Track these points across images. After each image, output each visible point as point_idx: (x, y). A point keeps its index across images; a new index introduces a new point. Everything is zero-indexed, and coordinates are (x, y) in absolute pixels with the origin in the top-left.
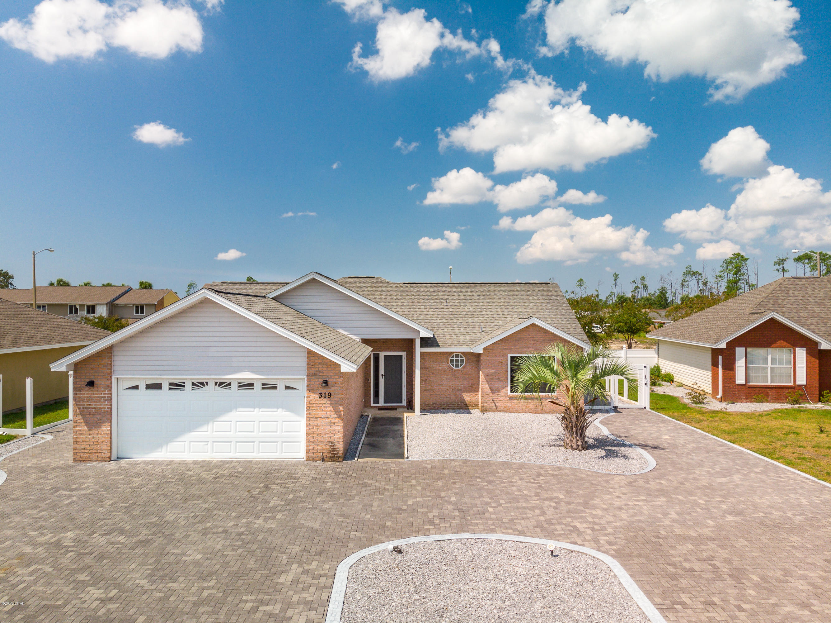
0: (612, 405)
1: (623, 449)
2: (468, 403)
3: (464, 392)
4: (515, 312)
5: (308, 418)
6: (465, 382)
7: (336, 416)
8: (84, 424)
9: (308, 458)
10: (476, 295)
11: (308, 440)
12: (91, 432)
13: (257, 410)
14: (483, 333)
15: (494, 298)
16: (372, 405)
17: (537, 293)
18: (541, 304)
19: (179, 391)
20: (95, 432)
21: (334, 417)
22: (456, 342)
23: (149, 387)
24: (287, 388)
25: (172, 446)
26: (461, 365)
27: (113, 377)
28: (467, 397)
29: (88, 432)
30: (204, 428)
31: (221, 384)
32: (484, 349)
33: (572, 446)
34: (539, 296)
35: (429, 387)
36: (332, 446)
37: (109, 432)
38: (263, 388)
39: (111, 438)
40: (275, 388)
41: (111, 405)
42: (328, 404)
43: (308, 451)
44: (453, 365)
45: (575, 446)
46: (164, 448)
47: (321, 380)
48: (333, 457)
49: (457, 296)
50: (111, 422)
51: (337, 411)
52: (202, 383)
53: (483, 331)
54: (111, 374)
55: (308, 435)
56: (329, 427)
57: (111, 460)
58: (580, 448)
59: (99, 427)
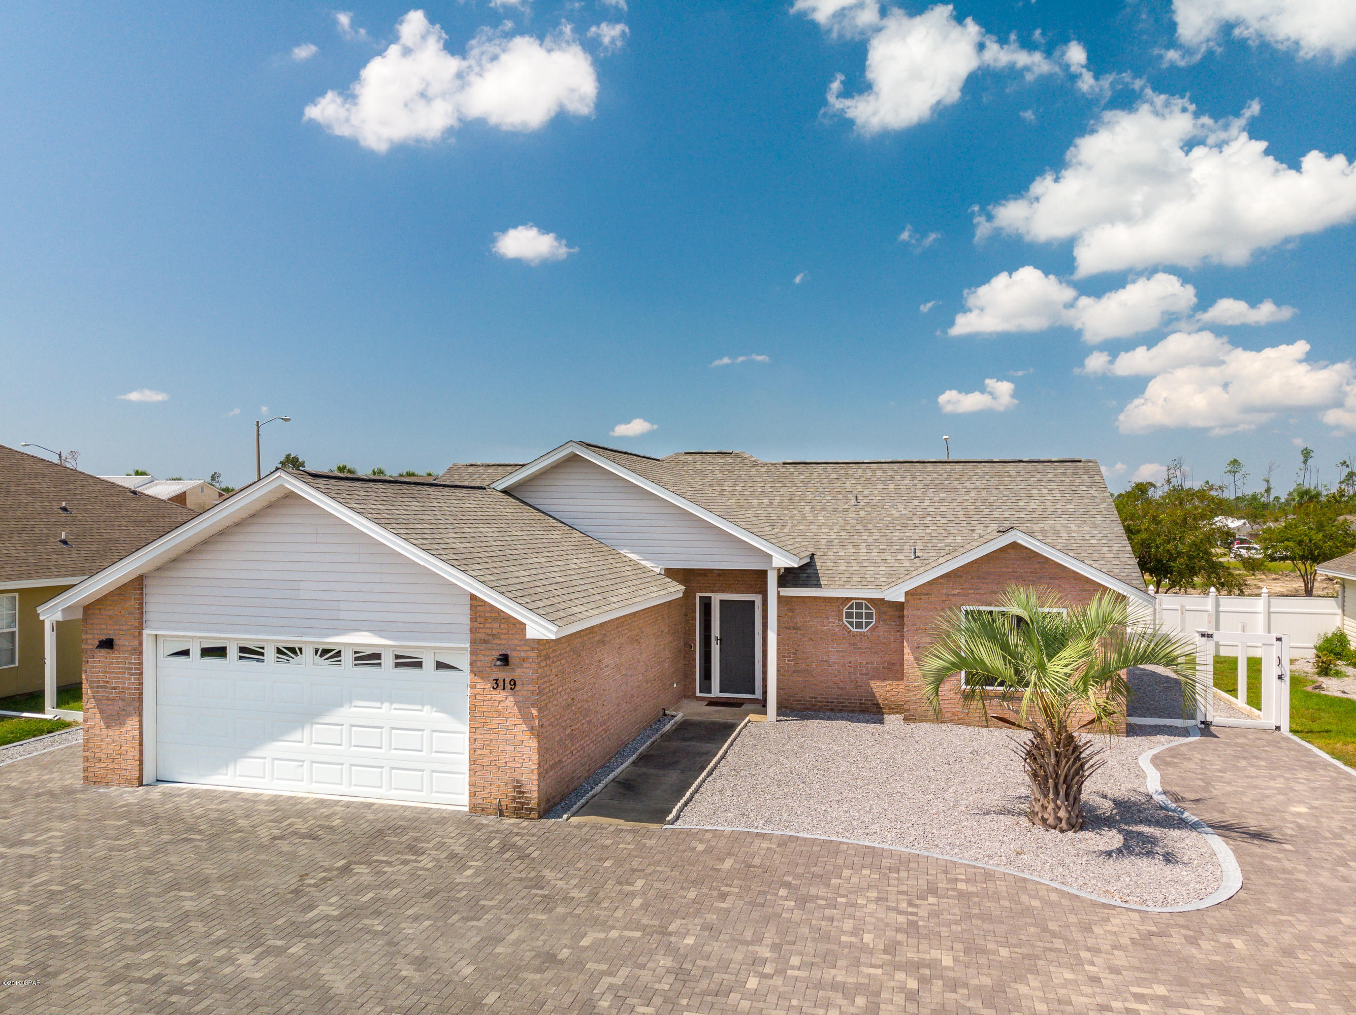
0: (1200, 718)
1: (1175, 833)
2: (880, 700)
3: (873, 678)
4: (996, 519)
5: (473, 729)
6: (875, 659)
7: (524, 727)
8: (98, 716)
9: (474, 808)
10: (920, 486)
11: (473, 772)
12: (110, 732)
13: (386, 705)
14: (916, 561)
15: (956, 490)
16: (698, 694)
17: (1050, 481)
18: (1055, 502)
19: (254, 663)
20: (115, 732)
21: (520, 730)
22: (856, 579)
23: (207, 652)
24: (440, 665)
25: (246, 765)
26: (867, 624)
27: (145, 633)
28: (881, 689)
29: (105, 732)
30: (297, 736)
31: (325, 651)
32: (907, 593)
33: (1044, 820)
34: (1054, 485)
35: (803, 666)
36: (518, 787)
37: (137, 733)
38: (397, 665)
39: (141, 744)
40: (419, 665)
41: (141, 684)
42: (510, 702)
43: (473, 794)
44: (851, 623)
45: (1051, 821)
46: (231, 769)
47: (496, 654)
48: (520, 810)
49: (880, 486)
50: (141, 715)
51: (526, 717)
52: (293, 650)
53: (916, 558)
54: (141, 627)
55: (473, 762)
56: (511, 748)
57: (141, 785)
58: (1064, 825)
59: (122, 724)
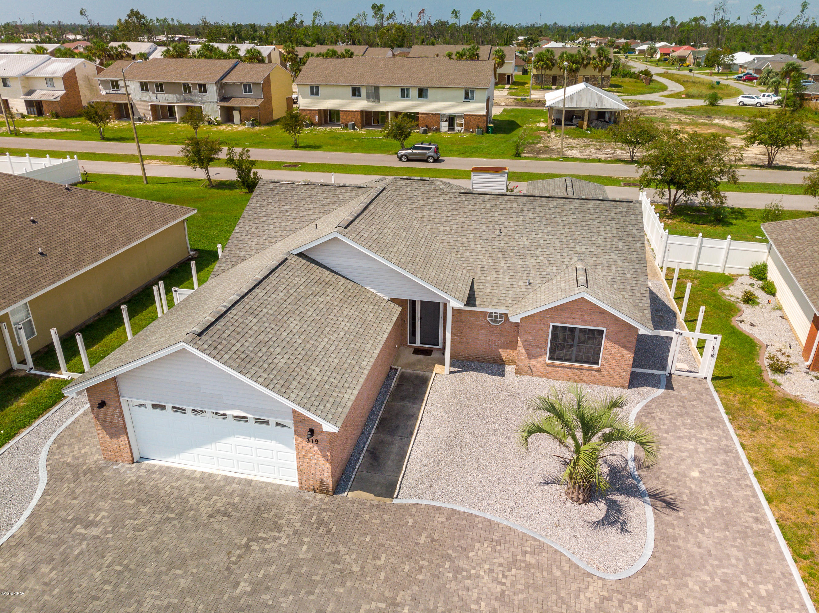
0: (668, 371)
2: (504, 358)
3: (501, 348)
5: (298, 458)
6: (503, 339)
7: (323, 459)
8: (105, 433)
9: (301, 488)
11: (300, 474)
12: (113, 440)
13: (252, 439)
14: (529, 287)
16: (409, 344)
17: (612, 219)
19: (181, 414)
20: (115, 441)
21: (322, 460)
22: (495, 300)
23: (154, 406)
24: (278, 424)
25: (184, 456)
26: (500, 321)
27: (121, 399)
28: (504, 353)
29: (110, 440)
30: (209, 446)
31: (217, 414)
32: (522, 319)
36: (322, 482)
37: (127, 442)
38: (256, 422)
39: (130, 446)
40: (267, 423)
41: (124, 421)
42: (316, 448)
43: (300, 483)
44: (491, 320)
46: (177, 457)
47: (307, 429)
48: (324, 490)
50: (127, 434)
51: (325, 456)
53: (530, 284)
54: (118, 396)
55: (299, 470)
56: (317, 467)
57: (134, 462)
59: (118, 437)
